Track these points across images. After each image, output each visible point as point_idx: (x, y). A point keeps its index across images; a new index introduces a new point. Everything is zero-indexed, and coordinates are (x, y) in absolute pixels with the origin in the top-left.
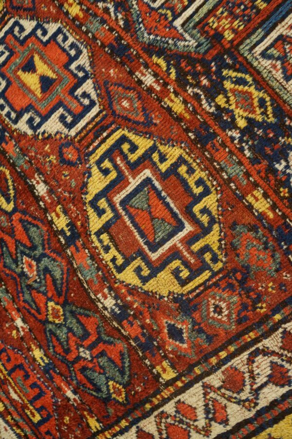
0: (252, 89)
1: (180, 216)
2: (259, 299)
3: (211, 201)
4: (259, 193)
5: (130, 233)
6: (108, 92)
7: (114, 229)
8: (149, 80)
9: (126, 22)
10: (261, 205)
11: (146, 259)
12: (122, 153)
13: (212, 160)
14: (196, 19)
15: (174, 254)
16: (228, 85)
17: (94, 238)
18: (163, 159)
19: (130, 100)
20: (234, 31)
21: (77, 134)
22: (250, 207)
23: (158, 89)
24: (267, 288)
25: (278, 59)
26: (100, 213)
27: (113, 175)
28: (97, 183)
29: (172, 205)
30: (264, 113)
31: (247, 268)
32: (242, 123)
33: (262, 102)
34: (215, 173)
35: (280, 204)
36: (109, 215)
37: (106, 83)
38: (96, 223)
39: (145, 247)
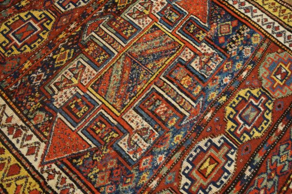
0: (66, 59)
1: (24, 41)
3: (28, 50)
4: (30, 64)
5: (19, 26)
6: (69, 14)
7: (20, 21)
8: (72, 26)
9: (95, 17)
10: (26, 66)
11: (9, 32)
12: (47, 20)
13: (42, 49)
14: (94, 39)
15: (11, 41)
16: (68, 51)
17: (18, 15)
18: (44, 34)
19: (66, 21)
20: (88, 52)
21: (55, 6)
22: (26, 62)
23: (69, 30)
25: (77, 66)
26: (26, 16)
27: (39, 19)
28: (36, 14)
29: (28, 38)
30: (58, 64)
31: (5, 64)
32: (55, 57)
33: (62, 63)
34: (37, 50)
35: (27, 71)
36: (25, 19)
37: (73, 13)
38: (22, 15)
39: (14, 32)
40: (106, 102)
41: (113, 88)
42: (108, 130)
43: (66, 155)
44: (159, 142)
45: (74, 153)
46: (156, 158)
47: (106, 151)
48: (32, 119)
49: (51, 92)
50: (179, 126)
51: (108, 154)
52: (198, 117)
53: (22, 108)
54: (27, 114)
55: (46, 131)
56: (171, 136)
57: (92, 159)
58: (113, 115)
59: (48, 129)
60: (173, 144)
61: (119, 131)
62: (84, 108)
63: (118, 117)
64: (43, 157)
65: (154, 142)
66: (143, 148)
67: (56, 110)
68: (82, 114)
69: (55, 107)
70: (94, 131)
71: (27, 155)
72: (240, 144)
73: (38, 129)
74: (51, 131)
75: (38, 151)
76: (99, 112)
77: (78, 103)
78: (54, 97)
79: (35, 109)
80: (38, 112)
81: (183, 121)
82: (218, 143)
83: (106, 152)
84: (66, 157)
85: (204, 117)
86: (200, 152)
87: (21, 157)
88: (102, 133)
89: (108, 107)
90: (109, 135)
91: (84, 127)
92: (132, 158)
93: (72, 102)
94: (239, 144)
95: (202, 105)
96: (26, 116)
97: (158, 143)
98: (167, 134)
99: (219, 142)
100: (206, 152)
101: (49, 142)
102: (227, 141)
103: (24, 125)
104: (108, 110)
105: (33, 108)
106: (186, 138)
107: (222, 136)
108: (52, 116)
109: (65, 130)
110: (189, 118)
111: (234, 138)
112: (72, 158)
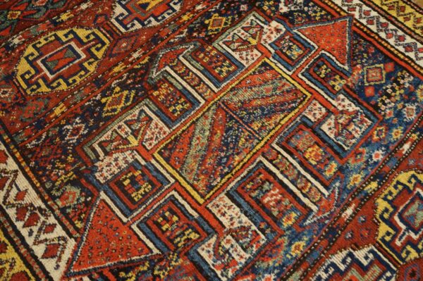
0: (122, 105)
1: (58, 73)
2: (8, 112)
3: (64, 87)
4: (64, 109)
5: (53, 50)
6: (132, 36)
7: (57, 42)
8: (136, 55)
9: (173, 43)
10: (58, 111)
11: (38, 58)
12: (97, 44)
13: (85, 86)
14: (169, 77)
15: (38, 71)
16: (126, 93)
17: (53, 33)
18: (90, 64)
19: (126, 47)
20: (158, 96)
21: (112, 23)
22: (57, 105)
23: (130, 60)
24: (13, 116)
25: (138, 118)
26: (66, 36)
27: (85, 40)
28: (82, 33)
29: (64, 69)
30: (108, 111)
31: (25, 106)
32: (104, 100)
33: (114, 110)
34: (78, 88)
35: (57, 120)
36: (64, 39)
37: (138, 35)
38: (61, 34)
39: (44, 57)
40: (182, 178)
41: (196, 157)
42: (182, 227)
43: (109, 263)
44: (267, 251)
45: (122, 260)
46: (260, 279)
47: (176, 261)
48: (59, 197)
49: (93, 156)
50: (300, 226)
51: (180, 267)
52: (332, 213)
53: (44, 179)
54: (51, 189)
55: (80, 219)
56: (286, 243)
57: (153, 274)
58: (192, 202)
59: (82, 217)
60: (289, 257)
61: (200, 230)
62: (145, 187)
63: (200, 205)
64: (69, 263)
65: (259, 252)
66: (239, 261)
67: (98, 187)
68: (140, 197)
69: (98, 181)
70: (159, 225)
71: (43, 257)
72: (401, 263)
73: (67, 216)
74: (88, 220)
75: (63, 252)
76: (168, 195)
77: (135, 177)
78: (98, 164)
79: (65, 181)
80: (68, 187)
81: (307, 218)
82: (364, 260)
83: (177, 264)
84: (109, 266)
85: (341, 214)
86: (333, 273)
87: (33, 260)
88: (172, 231)
89: (184, 188)
90: (184, 235)
91: (142, 218)
92: (220, 276)
93: (127, 174)
94: (399, 264)
95: (339, 194)
96: (49, 191)
97: (265, 254)
98: (279, 240)
99: (366, 258)
100: (343, 274)
101: (82, 238)
102: (379, 256)
103: (43, 206)
104: (184, 193)
105: (62, 180)
106: (311, 247)
107: (370, 248)
108: (92, 195)
109: (111, 220)
110: (318, 214)
111: (391, 253)
112: (118, 268)
